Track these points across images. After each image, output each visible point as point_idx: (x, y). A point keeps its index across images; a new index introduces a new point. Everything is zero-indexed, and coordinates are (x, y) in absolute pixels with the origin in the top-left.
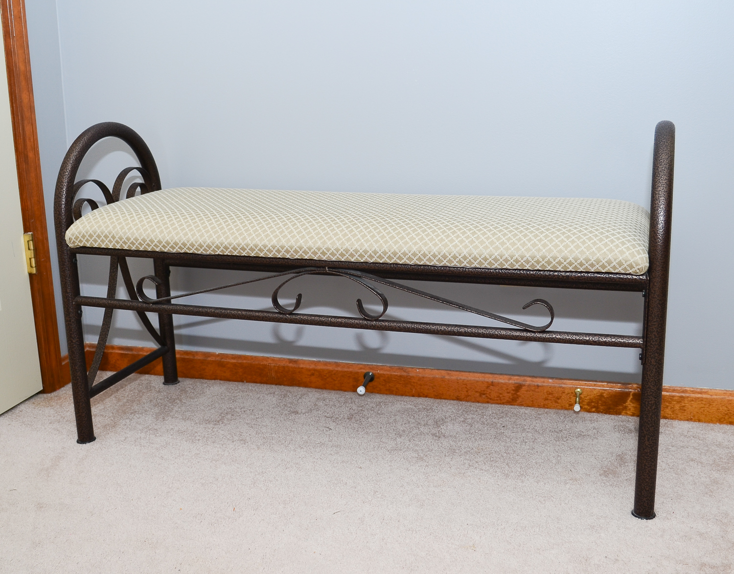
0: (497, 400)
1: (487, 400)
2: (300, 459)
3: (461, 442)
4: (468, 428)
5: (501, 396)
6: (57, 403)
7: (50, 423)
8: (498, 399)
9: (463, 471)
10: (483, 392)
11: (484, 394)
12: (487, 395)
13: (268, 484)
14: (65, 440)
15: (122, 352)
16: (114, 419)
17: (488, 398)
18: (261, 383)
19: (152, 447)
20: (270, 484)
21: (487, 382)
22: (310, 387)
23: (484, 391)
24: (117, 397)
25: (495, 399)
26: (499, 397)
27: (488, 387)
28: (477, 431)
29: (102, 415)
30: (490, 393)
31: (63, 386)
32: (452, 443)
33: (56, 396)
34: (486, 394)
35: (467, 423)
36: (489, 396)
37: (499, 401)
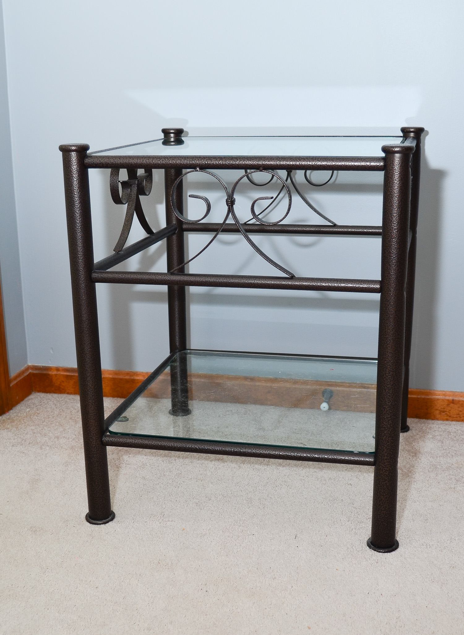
0: (456, 417)
1: (446, 418)
2: (286, 477)
3: (439, 458)
4: (440, 444)
5: (460, 413)
6: (12, 426)
7: (13, 446)
8: (458, 416)
9: (453, 486)
10: (442, 410)
11: (444, 412)
12: (447, 413)
13: (263, 502)
14: (34, 461)
15: (68, 374)
16: (79, 440)
17: (448, 416)
18: (216, 400)
19: (130, 468)
20: (266, 502)
21: (448, 400)
22: (267, 405)
23: (444, 409)
24: (73, 418)
25: (455, 416)
26: (459, 414)
27: (448, 405)
28: (450, 447)
29: (64, 437)
30: (450, 410)
31: (11, 409)
32: (431, 459)
33: (9, 419)
34: (446, 411)
35: (437, 440)
36: (448, 414)
37: (459, 419)
